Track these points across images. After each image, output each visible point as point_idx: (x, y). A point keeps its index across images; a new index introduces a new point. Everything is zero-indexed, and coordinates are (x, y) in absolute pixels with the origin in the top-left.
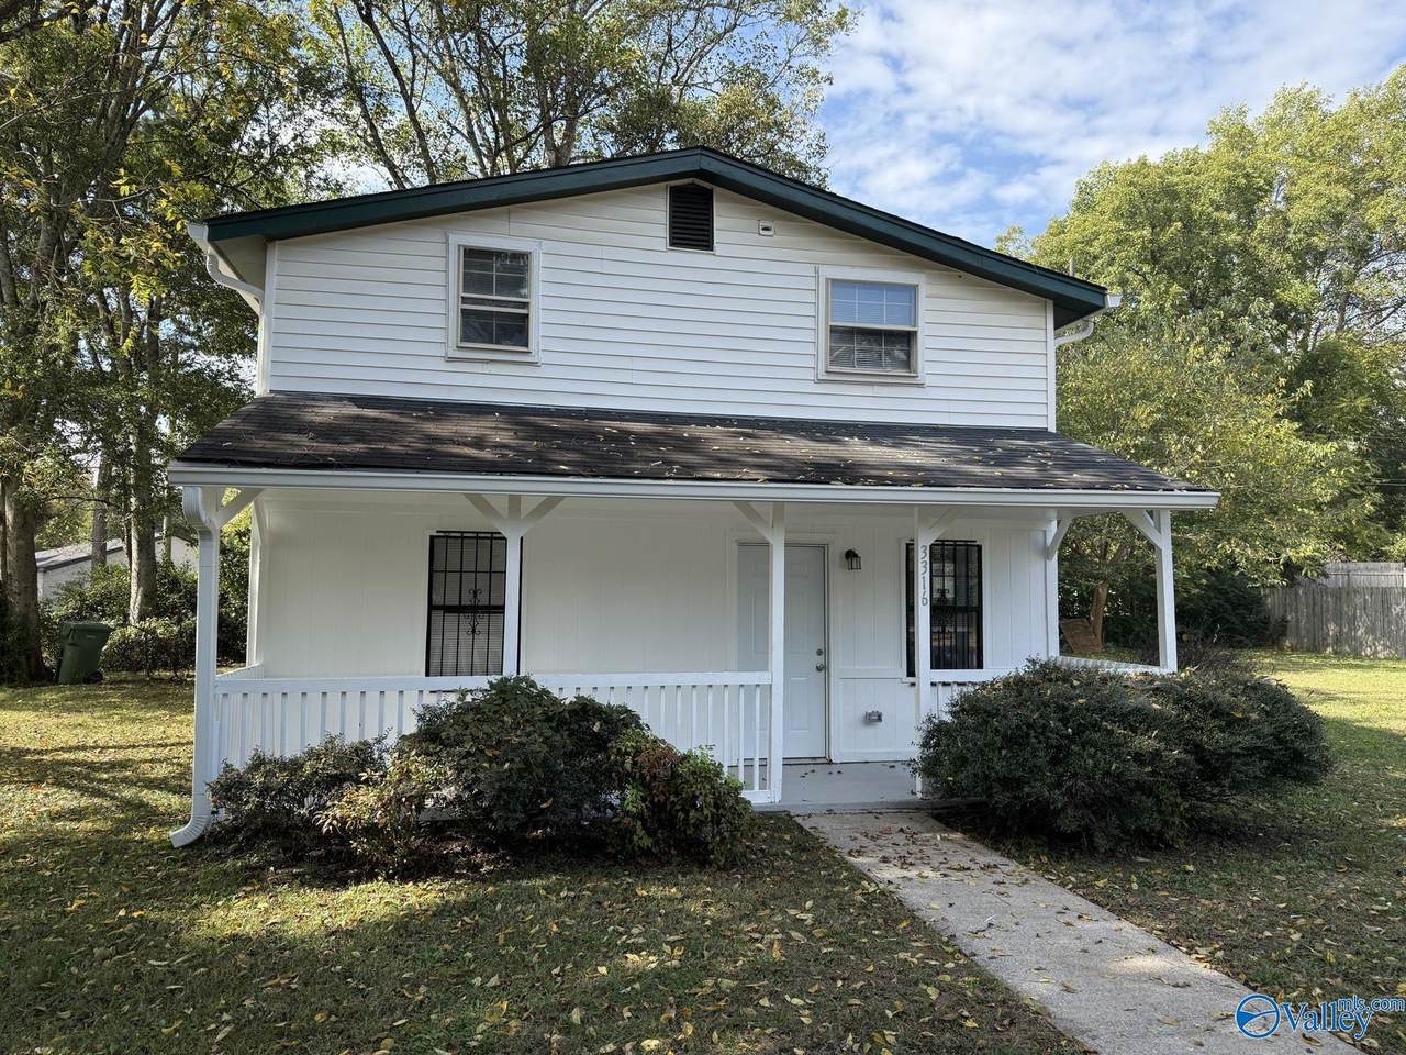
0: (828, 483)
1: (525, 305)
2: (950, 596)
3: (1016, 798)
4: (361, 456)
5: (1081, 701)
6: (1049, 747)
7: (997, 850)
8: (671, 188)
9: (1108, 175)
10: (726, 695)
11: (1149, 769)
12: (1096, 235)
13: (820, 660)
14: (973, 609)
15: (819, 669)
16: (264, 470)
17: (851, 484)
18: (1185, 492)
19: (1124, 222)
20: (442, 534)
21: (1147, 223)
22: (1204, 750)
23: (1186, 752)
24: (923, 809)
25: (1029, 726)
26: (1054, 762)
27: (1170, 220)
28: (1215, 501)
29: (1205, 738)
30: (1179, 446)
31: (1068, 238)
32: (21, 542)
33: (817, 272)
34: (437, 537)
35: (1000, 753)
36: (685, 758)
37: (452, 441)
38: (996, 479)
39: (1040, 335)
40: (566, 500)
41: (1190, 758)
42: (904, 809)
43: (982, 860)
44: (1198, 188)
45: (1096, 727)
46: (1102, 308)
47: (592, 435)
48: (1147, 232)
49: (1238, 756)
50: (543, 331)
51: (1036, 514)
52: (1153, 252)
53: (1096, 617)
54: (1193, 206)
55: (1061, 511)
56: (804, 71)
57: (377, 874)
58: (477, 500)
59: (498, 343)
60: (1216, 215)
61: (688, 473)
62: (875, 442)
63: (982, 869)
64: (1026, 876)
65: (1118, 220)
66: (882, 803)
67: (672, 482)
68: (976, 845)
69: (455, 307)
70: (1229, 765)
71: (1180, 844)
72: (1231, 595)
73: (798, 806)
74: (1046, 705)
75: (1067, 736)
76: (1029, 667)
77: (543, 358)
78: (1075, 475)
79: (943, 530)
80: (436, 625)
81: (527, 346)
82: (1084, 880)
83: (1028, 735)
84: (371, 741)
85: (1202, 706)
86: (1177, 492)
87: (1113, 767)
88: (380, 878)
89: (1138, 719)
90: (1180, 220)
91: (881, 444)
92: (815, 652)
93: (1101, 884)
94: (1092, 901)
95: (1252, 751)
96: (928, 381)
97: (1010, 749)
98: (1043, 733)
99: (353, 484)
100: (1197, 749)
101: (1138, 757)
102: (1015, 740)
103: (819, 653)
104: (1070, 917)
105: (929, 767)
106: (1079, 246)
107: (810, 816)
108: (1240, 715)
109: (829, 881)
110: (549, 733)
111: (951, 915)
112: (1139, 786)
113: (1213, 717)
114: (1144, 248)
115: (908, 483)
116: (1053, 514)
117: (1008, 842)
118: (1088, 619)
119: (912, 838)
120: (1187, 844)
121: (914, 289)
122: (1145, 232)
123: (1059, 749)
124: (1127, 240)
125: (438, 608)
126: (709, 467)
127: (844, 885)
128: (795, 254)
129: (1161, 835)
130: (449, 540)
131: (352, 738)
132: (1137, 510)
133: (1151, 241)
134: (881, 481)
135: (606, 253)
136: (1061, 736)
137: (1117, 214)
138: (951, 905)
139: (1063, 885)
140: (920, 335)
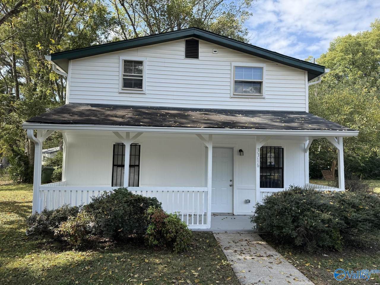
0: (224, 128)
1: (142, 77)
2: (273, 164)
3: (281, 232)
4: (81, 120)
5: (304, 201)
6: (292, 216)
7: (276, 249)
8: (186, 40)
9: (339, 40)
10: (193, 194)
11: (327, 225)
12: (335, 58)
13: (231, 183)
14: (281, 168)
15: (230, 186)
16: (50, 125)
17: (231, 128)
18: (347, 131)
19: (344, 53)
20: (117, 144)
21: (351, 53)
22: (348, 219)
23: (341, 219)
24: (256, 232)
25: (286, 209)
26: (293, 221)
27: (358, 52)
28: (358, 134)
29: (349, 215)
30: (358, 118)
31: (327, 59)
32: (32, 146)
33: (231, 64)
34: (115, 145)
35: (276, 217)
36: (168, 216)
37: (112, 116)
38: (283, 127)
39: (303, 82)
40: (143, 134)
41: (343, 222)
42: (249, 232)
43: (269, 253)
44: (367, 42)
45: (309, 210)
46: (324, 73)
47: (156, 114)
48: (351, 56)
49: (360, 221)
50: (147, 84)
51: (301, 138)
52: (353, 62)
53: (333, 169)
54: (366, 48)
55: (310, 137)
56: (244, 12)
57: (73, 248)
58: (116, 133)
59: (134, 88)
60: (373, 50)
61: (181, 125)
62: (246, 116)
63: (267, 257)
64: (282, 260)
65: (342, 53)
66: (243, 230)
67: (173, 128)
68: (270, 247)
69: (121, 78)
70: (357, 225)
71: (341, 250)
72: (376, 163)
73: (216, 230)
74: (292, 202)
75: (299, 213)
76: (290, 188)
77: (147, 92)
78: (310, 125)
79: (264, 143)
80: (115, 170)
81: (142, 88)
82: (302, 263)
83: (285, 211)
84: (78, 206)
85: (348, 204)
86: (344, 131)
87: (313, 224)
88: (73, 250)
89: (324, 208)
90: (361, 52)
91: (248, 116)
92: (230, 180)
93: (307, 265)
94: (302, 272)
95: (366, 220)
96: (266, 97)
97: (279, 216)
98: (290, 211)
99: (81, 129)
100: (346, 219)
101: (323, 221)
102: (281, 213)
103: (231, 181)
104: (291, 280)
105: (256, 220)
106: (330, 61)
107: (219, 233)
108: (362, 207)
109: (211, 259)
110: (126, 206)
111: (248, 276)
112: (323, 231)
113: (352, 207)
114: (350, 61)
115: (251, 128)
116: (308, 138)
117: (280, 246)
118: (330, 170)
119: (249, 243)
120: (343, 250)
121: (261, 68)
122: (350, 56)
123: (295, 217)
124: (345, 59)
125: (115, 165)
126: (188, 123)
127: (216, 261)
128: (225, 59)
129: (333, 247)
130: (119, 146)
131: (73, 205)
132: (332, 137)
133: (352, 59)
134: (242, 127)
135: (167, 60)
136: (296, 213)
137: (342, 51)
138: (249, 271)
139: (294, 265)
140: (264, 83)
